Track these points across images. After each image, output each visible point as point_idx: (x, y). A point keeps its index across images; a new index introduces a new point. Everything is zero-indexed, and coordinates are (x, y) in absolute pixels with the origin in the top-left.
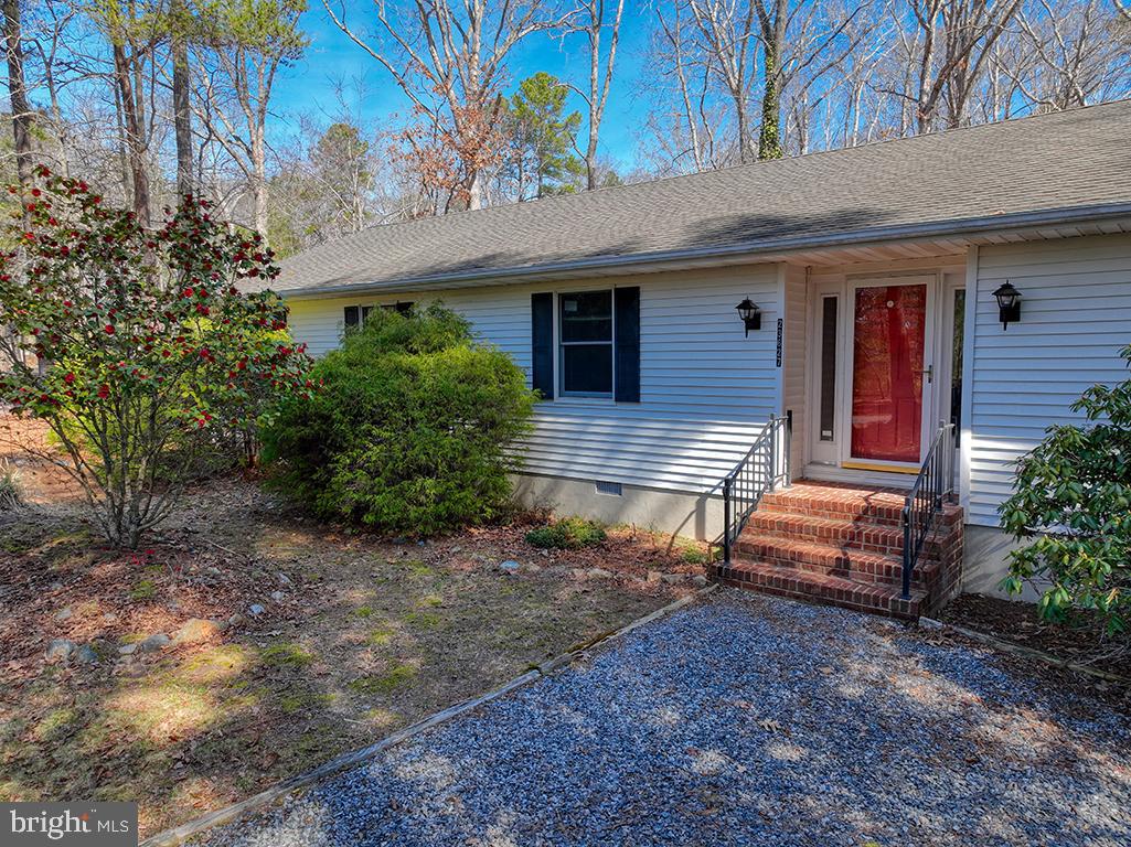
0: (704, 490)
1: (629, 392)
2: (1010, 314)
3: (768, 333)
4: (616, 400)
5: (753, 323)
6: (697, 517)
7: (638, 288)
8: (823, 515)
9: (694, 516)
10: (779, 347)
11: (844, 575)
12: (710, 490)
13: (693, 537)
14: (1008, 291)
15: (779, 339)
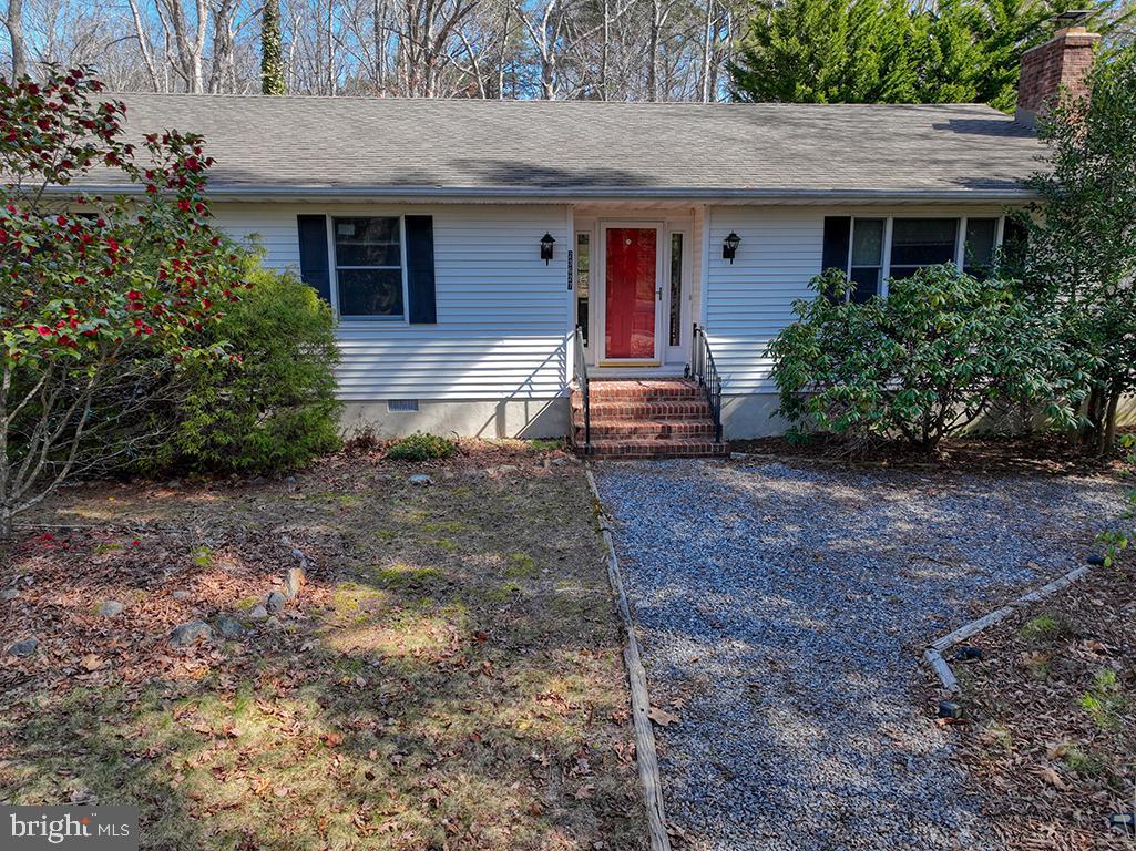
0: (505, 395)
1: (425, 313)
2: (729, 253)
3: (560, 262)
4: (411, 322)
5: (547, 254)
6: (497, 420)
7: (431, 217)
8: (626, 401)
9: (494, 419)
10: (570, 274)
11: (668, 437)
12: (509, 395)
13: (494, 437)
14: (733, 238)
15: (570, 267)
